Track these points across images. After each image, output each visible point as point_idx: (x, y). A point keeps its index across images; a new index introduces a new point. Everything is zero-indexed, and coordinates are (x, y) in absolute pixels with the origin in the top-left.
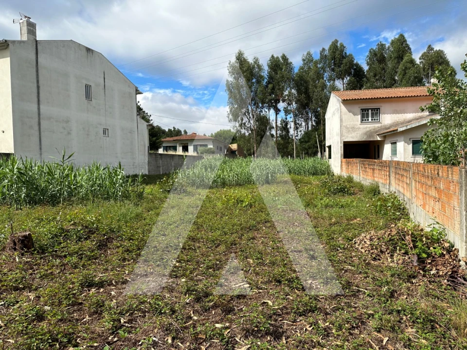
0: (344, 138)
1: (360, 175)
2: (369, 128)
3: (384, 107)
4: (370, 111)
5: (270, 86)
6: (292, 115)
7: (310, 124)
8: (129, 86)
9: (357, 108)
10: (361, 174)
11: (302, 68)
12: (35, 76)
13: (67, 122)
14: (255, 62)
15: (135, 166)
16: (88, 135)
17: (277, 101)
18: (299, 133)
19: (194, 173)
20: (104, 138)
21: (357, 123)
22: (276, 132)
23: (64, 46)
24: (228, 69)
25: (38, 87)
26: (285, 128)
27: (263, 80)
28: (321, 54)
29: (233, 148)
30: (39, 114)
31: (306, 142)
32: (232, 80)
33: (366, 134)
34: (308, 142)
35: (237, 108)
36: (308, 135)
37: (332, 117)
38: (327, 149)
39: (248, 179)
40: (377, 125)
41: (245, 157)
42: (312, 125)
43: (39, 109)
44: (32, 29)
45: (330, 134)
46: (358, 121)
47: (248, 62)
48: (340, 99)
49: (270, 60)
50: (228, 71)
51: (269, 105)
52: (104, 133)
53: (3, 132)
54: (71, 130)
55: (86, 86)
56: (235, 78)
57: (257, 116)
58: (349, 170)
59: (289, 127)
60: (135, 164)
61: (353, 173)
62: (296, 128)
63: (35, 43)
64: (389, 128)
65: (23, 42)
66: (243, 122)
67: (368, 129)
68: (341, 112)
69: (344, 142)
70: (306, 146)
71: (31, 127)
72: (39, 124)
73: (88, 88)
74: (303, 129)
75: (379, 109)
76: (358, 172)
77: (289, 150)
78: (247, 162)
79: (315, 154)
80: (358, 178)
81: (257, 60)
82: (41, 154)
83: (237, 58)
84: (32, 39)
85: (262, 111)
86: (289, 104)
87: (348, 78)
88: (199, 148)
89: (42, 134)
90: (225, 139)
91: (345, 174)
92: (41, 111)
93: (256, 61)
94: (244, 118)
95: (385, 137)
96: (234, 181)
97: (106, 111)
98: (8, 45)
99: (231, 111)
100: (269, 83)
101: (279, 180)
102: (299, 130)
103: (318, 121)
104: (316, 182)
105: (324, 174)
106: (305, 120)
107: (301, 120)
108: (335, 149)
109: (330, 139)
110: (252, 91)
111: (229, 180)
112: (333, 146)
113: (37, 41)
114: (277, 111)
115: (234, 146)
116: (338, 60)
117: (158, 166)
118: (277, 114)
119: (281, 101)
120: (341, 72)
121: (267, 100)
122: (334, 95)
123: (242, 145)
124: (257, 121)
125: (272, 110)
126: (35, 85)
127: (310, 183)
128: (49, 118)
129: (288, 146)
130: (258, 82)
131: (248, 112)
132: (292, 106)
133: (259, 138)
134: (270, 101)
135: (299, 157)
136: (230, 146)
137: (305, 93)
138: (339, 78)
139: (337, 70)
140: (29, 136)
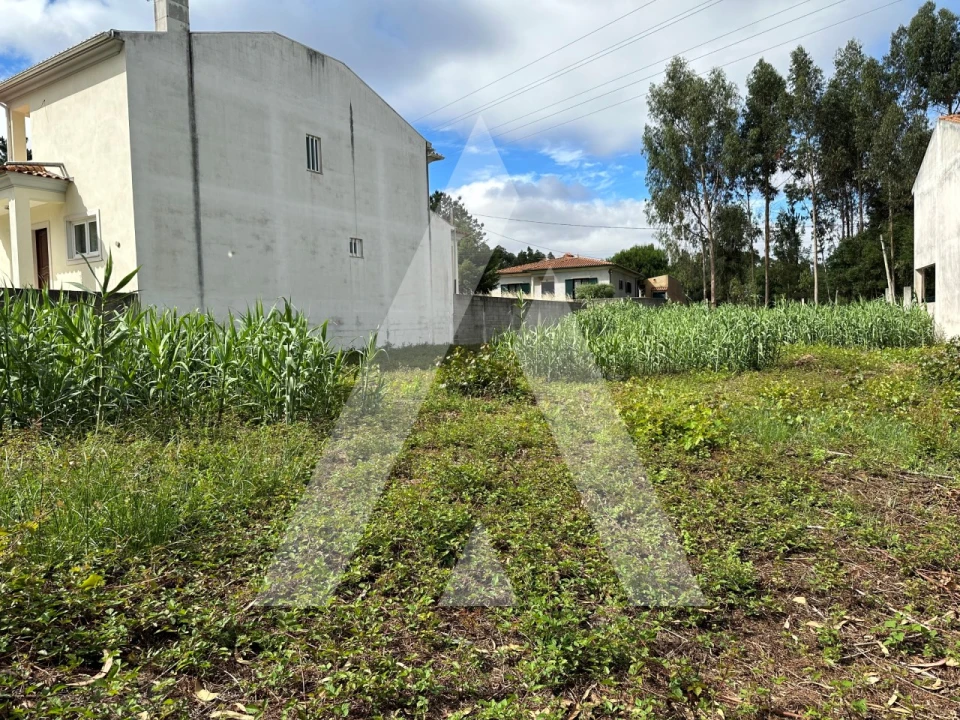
5: (753, 133)
6: (808, 203)
7: (856, 219)
8: (410, 141)
11: (834, 85)
12: (186, 116)
13: (264, 222)
14: (715, 82)
15: (423, 326)
16: (314, 253)
17: (770, 169)
18: (827, 245)
20: (355, 260)
22: (767, 242)
23: (255, 47)
24: (649, 103)
25: (194, 141)
26: (788, 233)
27: (735, 121)
28: (893, 42)
29: (656, 285)
30: (197, 204)
31: (846, 265)
32: (658, 126)
34: (854, 264)
35: (669, 190)
36: (850, 249)
37: (941, 184)
38: (918, 279)
39: (695, 356)
41: (688, 304)
42: (861, 225)
43: (196, 191)
44: (178, 5)
45: (933, 235)
47: (700, 81)
49: (755, 72)
50: (648, 108)
51: (748, 179)
52: (353, 248)
53: (119, 245)
54: (273, 241)
55: (308, 139)
56: (664, 121)
57: (717, 208)
59: (798, 230)
60: (424, 321)
62: (820, 233)
63: (186, 38)
65: (158, 36)
66: (685, 222)
70: (847, 274)
71: (178, 234)
72: (198, 226)
73: (312, 144)
74: (834, 240)
77: (801, 286)
78: (692, 314)
79: (877, 293)
81: (719, 76)
82: (202, 296)
83: (668, 74)
84: (180, 29)
85: (730, 196)
86: (799, 175)
88: (578, 285)
89: (204, 248)
90: (640, 266)
92: (202, 195)
93: (718, 78)
94: (686, 214)
96: (656, 360)
97: (355, 198)
98: (123, 43)
99: (654, 198)
100: (746, 128)
101: (786, 359)
102: (827, 236)
103: (879, 212)
104: (897, 367)
105: (915, 344)
106: (842, 212)
107: (832, 214)
108: (949, 275)
109: (931, 247)
110: (706, 149)
111: (644, 359)
112: (943, 269)
113: (190, 34)
114: (769, 192)
115: (660, 282)
116: (938, 54)
117: (477, 326)
118: (768, 200)
119: (779, 169)
120: (945, 84)
121: (744, 168)
122: (948, 124)
123: (681, 277)
124: (719, 218)
125: (756, 191)
126: (188, 136)
127: (880, 370)
128: (221, 214)
129: (798, 277)
130: (721, 126)
131: (696, 199)
132: (808, 178)
133: (722, 261)
134: (751, 169)
135: (823, 300)
136: (651, 280)
137: (847, 142)
138: (937, 99)
139: (937, 78)
140: (174, 253)
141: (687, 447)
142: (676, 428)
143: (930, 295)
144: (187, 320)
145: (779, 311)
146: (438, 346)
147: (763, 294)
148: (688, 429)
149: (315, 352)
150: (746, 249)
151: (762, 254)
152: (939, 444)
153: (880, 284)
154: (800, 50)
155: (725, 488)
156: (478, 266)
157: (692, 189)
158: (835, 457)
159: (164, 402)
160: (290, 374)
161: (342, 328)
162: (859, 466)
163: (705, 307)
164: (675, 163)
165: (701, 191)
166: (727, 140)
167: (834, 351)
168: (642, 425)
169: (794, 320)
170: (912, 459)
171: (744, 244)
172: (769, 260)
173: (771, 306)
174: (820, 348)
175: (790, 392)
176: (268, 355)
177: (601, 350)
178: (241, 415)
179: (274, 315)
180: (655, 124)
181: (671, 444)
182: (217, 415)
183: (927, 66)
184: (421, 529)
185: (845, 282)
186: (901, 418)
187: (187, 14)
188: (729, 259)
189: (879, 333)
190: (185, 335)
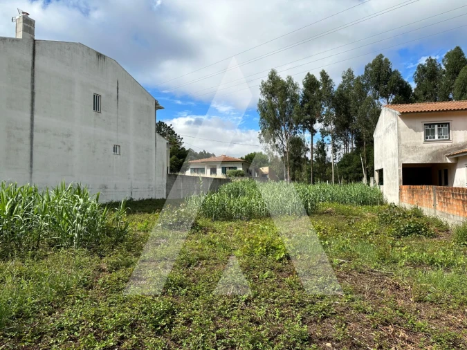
0: (403, 159)
1: (435, 208)
2: (436, 147)
3: (455, 122)
4: (436, 126)
5: (306, 105)
6: (330, 137)
7: (350, 145)
8: (148, 99)
9: (420, 124)
10: (438, 206)
11: (341, 86)
12: (30, 81)
13: (68, 136)
14: (289, 81)
15: (150, 189)
16: (94, 152)
17: (313, 122)
18: (338, 156)
19: (211, 199)
20: (116, 156)
21: (419, 141)
22: (312, 154)
23: (69, 49)
24: (260, 89)
25: (33, 94)
26: (321, 150)
27: (298, 99)
28: (366, 69)
30: (32, 125)
31: (346, 166)
33: (431, 155)
34: (349, 165)
35: (269, 129)
36: (348, 159)
37: (385, 134)
38: (376, 174)
39: (281, 208)
40: (446, 144)
41: (278, 181)
42: (352, 148)
43: (32, 119)
44: (29, 26)
45: (382, 156)
46: (421, 139)
47: (283, 81)
48: (396, 112)
49: (306, 78)
50: (260, 91)
51: (304, 125)
52: (115, 150)
54: (72, 146)
55: (94, 96)
56: (267, 97)
57: (290, 138)
58: (415, 200)
59: (325, 149)
60: (151, 187)
61: (422, 205)
62: (335, 151)
63: (32, 42)
64: (462, 148)
65: (17, 40)
66: (276, 143)
67: (434, 149)
68: (398, 128)
69: (403, 164)
70: (347, 170)
71: (20, 140)
72: (32, 137)
73: (96, 99)
74: (341, 153)
75: (449, 123)
76: (432, 203)
77: (326, 174)
78: (279, 187)
79: (359, 179)
80: (433, 211)
82: (31, 173)
83: (269, 77)
84: (29, 38)
85: (296, 133)
86: (326, 125)
87: (394, 97)
88: (228, 170)
89: (34, 149)
90: (256, 162)
91: (407, 205)
92: (35, 121)
93: (290, 79)
94: (276, 140)
95: (457, 159)
96: (263, 210)
97: (117, 125)
99: (263, 132)
100: (303, 102)
101: (320, 211)
102: (337, 153)
103: (359, 143)
104: (368, 215)
105: (376, 204)
106: (344, 142)
107: (340, 142)
108: (389, 174)
109: (381, 161)
110: (286, 111)
111: (258, 209)
112: (387, 171)
113: (34, 41)
114: (313, 132)
115: (265, 170)
116: (383, 77)
117: (178, 190)
118: (312, 135)
119: (317, 122)
120: (386, 90)
121: (302, 121)
122: (387, 109)
123: (274, 168)
124: (291, 142)
125: (307, 131)
126: (29, 91)
127: (361, 216)
128: (45, 131)
129: (325, 170)
130: (292, 101)
131: (281, 133)
132: (329, 126)
133: (292, 161)
134: (305, 121)
135: (336, 182)
136: (261, 169)
137: (346, 112)
138: (383, 96)
139: (383, 87)
140: (17, 150)
141: (278, 258)
142: (273, 248)
143: (381, 182)
144: (22, 189)
145: (317, 187)
146: (158, 200)
147: (310, 177)
148: (278, 249)
149: (92, 209)
150: (303, 157)
151: (310, 158)
152: (387, 257)
153: (360, 175)
154: (324, 71)
155: (295, 282)
156: (179, 159)
157: (279, 129)
158: (343, 262)
159: (6, 236)
160: (78, 222)
161: (106, 190)
162: (353, 268)
163: (285, 183)
164: (272, 116)
165: (283, 130)
166: (295, 108)
167: (342, 207)
168: (257, 247)
169: (324, 191)
170: (375, 264)
171: (302, 154)
172: (313, 161)
173: (314, 183)
174: (335, 205)
175: (322, 228)
176: (66, 211)
177: (238, 205)
178: (49, 243)
179: (71, 188)
180: (263, 99)
181: (270, 257)
182: (36, 242)
183: (378, 81)
184: (146, 314)
185: (346, 173)
186: (371, 242)
187: (33, 31)
188: (295, 161)
189: (360, 199)
190: (21, 197)
